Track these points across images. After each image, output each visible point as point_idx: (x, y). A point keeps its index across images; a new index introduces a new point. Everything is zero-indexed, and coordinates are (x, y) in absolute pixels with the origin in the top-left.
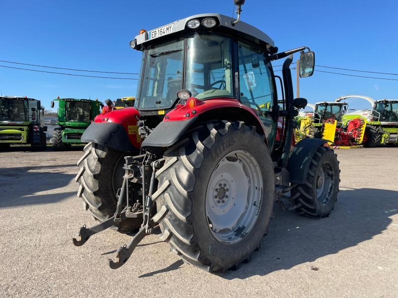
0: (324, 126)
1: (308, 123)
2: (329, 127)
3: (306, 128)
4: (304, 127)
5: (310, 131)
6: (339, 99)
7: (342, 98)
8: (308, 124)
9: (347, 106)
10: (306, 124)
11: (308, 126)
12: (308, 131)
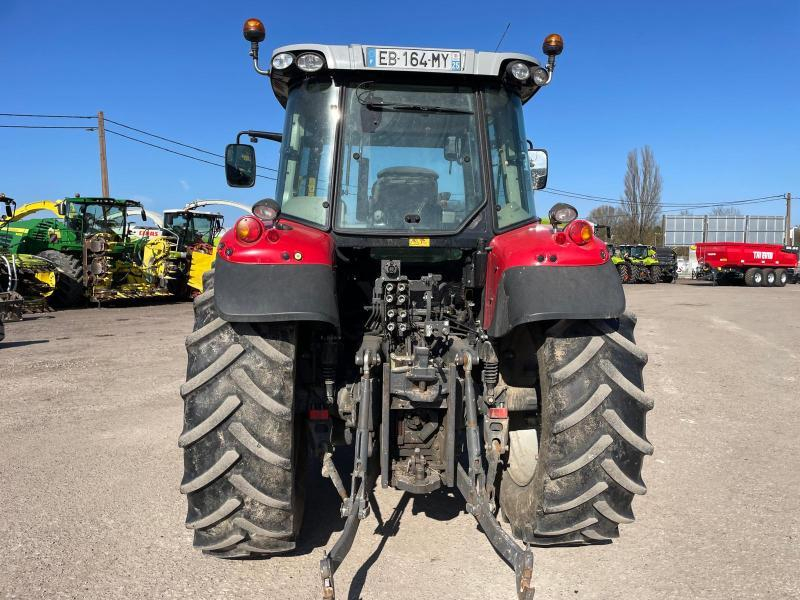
0: (190, 257)
1: (159, 252)
2: (202, 261)
3: (157, 261)
4: (151, 260)
5: (166, 268)
6: (193, 205)
7: (199, 204)
8: (162, 254)
9: (221, 221)
10: (156, 252)
11: (161, 258)
12: (162, 268)
